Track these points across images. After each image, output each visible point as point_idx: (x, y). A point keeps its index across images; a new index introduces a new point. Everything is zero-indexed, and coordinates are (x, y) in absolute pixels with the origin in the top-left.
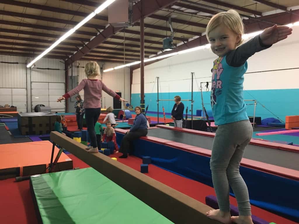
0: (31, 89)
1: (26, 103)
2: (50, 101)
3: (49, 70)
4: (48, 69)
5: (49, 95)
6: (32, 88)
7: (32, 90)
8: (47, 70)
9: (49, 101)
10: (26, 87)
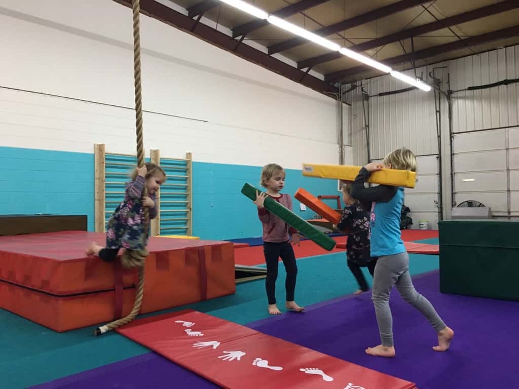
0: (452, 155)
1: (436, 198)
2: (511, 189)
3: (509, 85)
4: (506, 82)
5: (508, 170)
6: (455, 151)
7: (455, 158)
8: (503, 87)
9: (509, 191)
10: (438, 152)
